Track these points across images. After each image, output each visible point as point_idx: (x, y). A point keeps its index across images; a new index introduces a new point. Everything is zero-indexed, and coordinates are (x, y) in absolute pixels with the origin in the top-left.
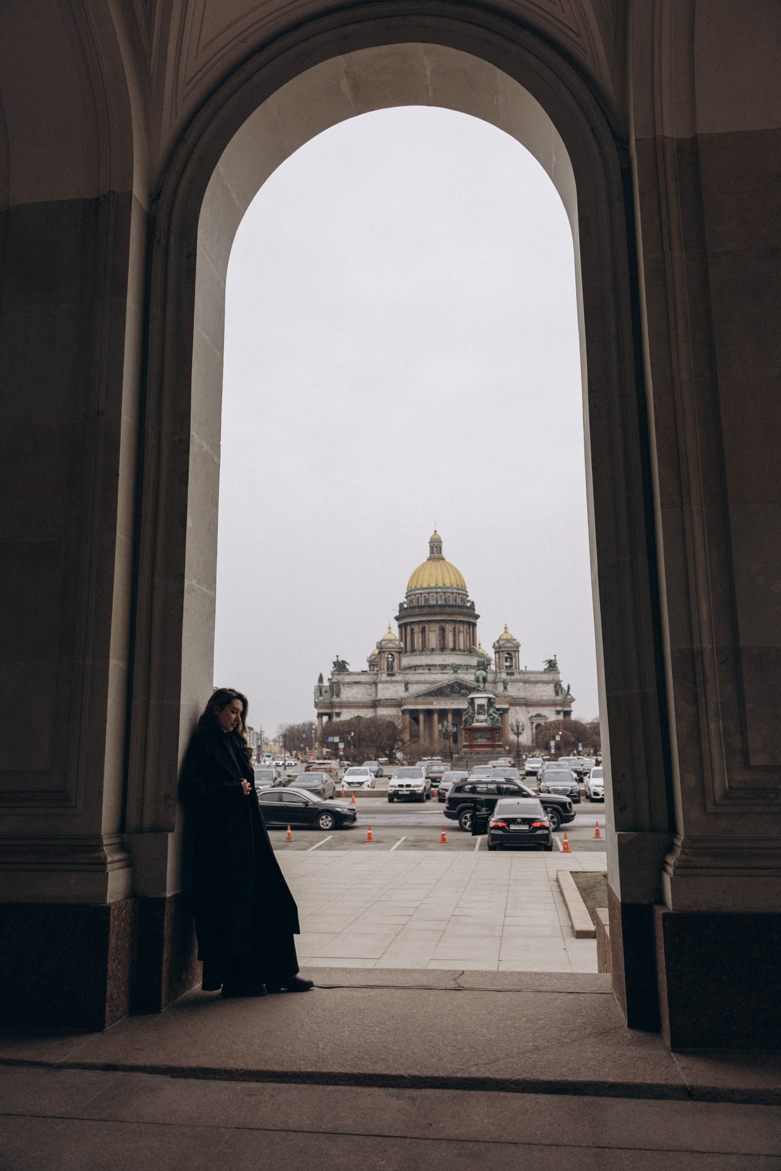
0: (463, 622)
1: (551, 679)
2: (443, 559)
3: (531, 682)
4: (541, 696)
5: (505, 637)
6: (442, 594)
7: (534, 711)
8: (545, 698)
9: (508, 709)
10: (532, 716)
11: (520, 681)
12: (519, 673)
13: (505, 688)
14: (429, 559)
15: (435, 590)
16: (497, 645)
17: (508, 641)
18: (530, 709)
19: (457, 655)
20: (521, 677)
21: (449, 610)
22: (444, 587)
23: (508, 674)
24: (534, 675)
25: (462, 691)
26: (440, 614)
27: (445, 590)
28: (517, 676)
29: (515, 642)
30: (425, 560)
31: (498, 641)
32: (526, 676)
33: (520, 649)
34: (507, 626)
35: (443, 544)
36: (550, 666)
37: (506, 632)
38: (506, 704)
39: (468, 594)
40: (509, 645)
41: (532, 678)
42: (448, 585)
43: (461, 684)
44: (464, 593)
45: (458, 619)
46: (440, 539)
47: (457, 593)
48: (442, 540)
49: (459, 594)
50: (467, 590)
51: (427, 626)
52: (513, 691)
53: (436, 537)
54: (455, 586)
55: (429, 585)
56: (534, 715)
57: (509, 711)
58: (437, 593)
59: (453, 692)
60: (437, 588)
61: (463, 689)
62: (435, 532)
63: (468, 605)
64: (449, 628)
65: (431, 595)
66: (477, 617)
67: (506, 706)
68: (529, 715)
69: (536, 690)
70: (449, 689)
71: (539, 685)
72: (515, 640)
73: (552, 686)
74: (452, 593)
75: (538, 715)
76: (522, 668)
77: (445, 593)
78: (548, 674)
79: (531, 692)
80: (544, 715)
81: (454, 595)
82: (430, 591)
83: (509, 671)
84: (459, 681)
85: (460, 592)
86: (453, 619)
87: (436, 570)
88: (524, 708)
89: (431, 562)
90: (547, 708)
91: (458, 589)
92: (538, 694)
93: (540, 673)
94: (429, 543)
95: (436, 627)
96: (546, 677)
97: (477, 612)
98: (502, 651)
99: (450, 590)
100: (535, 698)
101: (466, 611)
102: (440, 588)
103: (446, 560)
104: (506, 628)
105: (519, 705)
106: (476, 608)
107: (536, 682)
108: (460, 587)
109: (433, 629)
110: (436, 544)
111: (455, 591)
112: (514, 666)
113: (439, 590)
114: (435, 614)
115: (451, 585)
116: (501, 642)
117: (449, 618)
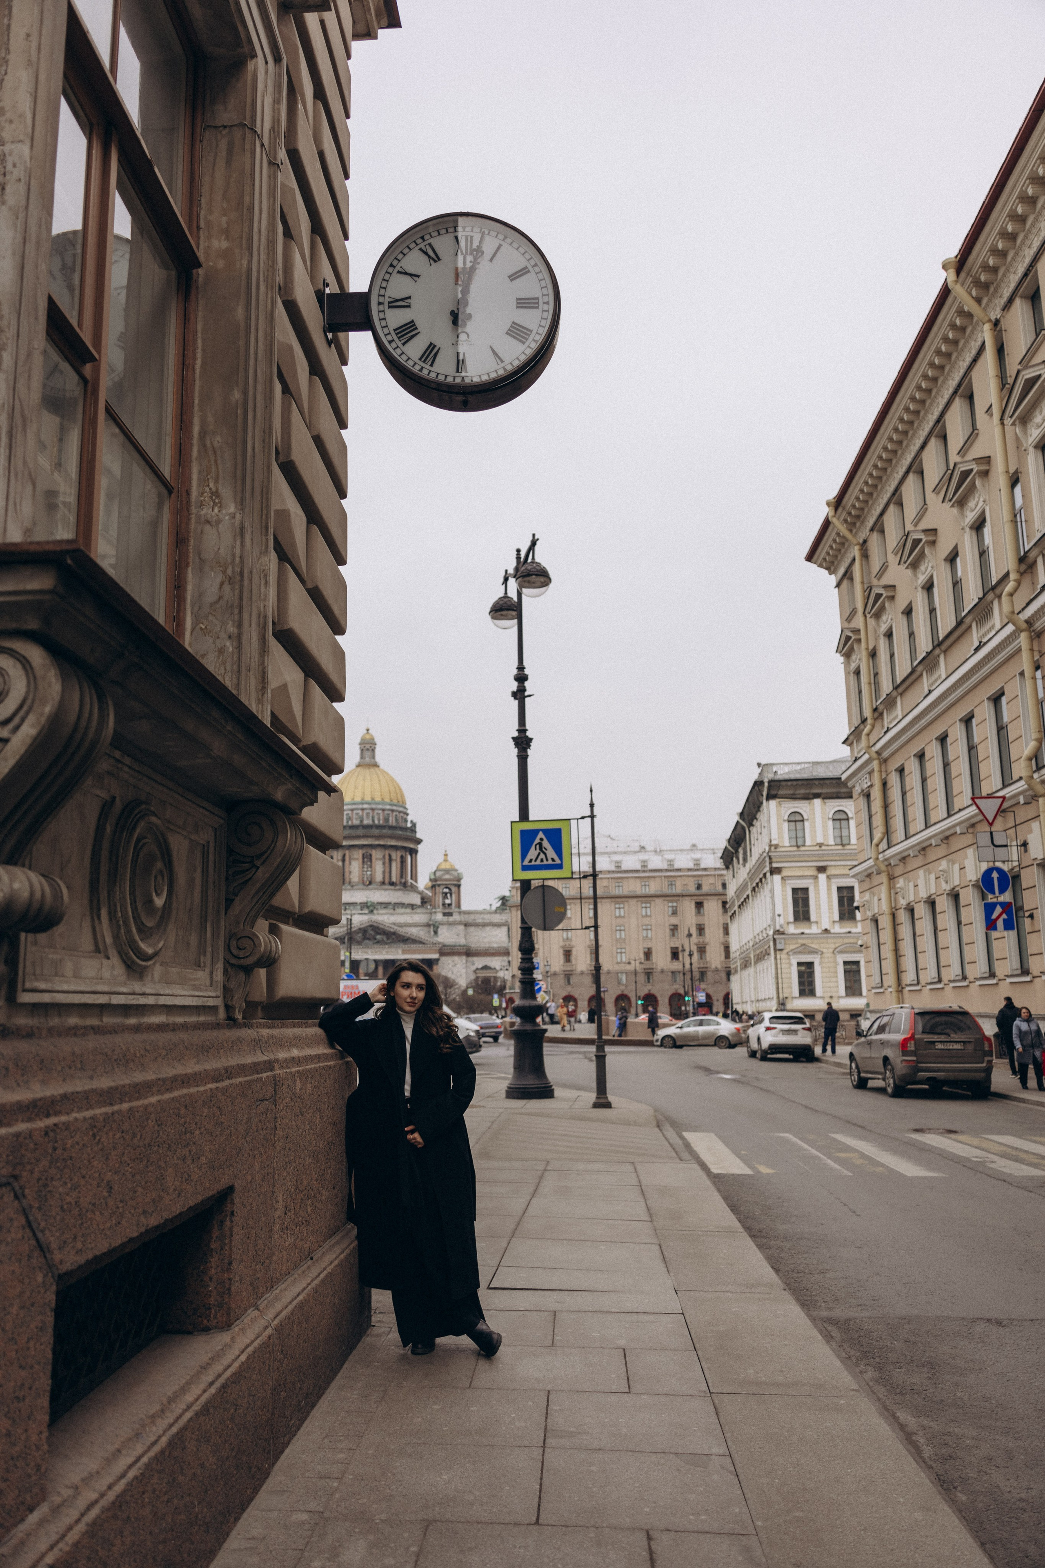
0: (396, 848)
1: (504, 921)
2: (376, 765)
3: (477, 925)
4: (489, 943)
5: (443, 867)
6: (370, 812)
7: (479, 962)
8: (495, 945)
9: (437, 960)
10: (477, 969)
11: (460, 923)
12: (460, 913)
13: (436, 933)
14: (358, 766)
15: (360, 806)
16: (433, 877)
17: (447, 871)
18: (475, 959)
19: (386, 890)
20: (463, 918)
21: (376, 832)
22: (373, 801)
23: (445, 914)
24: (482, 916)
25: (378, 937)
26: (365, 837)
27: (374, 806)
28: (456, 917)
29: (455, 873)
30: (354, 767)
31: (435, 873)
32: (472, 917)
33: (462, 882)
34: (448, 852)
35: (377, 747)
36: (503, 904)
37: (446, 861)
38: (435, 953)
39: (408, 812)
40: (447, 877)
41: (479, 919)
42: (378, 799)
43: (378, 928)
44: (401, 809)
45: (389, 843)
46: (373, 739)
47: (389, 810)
48: (376, 740)
49: (393, 811)
50: (407, 806)
51: (347, 852)
52: (447, 936)
53: (368, 737)
54: (387, 800)
55: (353, 799)
56: (480, 966)
57: (440, 962)
58: (363, 809)
59: (365, 938)
60: (362, 804)
61: (380, 934)
62: (368, 730)
63: (409, 825)
64: (376, 854)
65: (355, 812)
66: (419, 841)
67: (435, 956)
68: (474, 968)
69: (484, 935)
70: (360, 935)
71: (488, 928)
72: (456, 870)
73: (505, 929)
74: (383, 810)
75: (486, 968)
76: (464, 907)
77: (373, 810)
78: (500, 914)
79: (477, 938)
80: (493, 967)
81: (386, 812)
82: (354, 807)
83: (447, 911)
84: (375, 924)
85: (395, 808)
86: (382, 843)
87: (364, 780)
88: (464, 958)
89: (359, 769)
90: (496, 958)
91: (391, 805)
92: (486, 940)
93: (490, 913)
94: (360, 744)
95: (358, 854)
96: (497, 918)
97: (419, 835)
98: (439, 885)
99: (380, 807)
100: (483, 945)
101: (400, 832)
102: (367, 803)
103: (381, 767)
104: (446, 855)
105: (459, 954)
106: (418, 829)
107: (484, 925)
108: (395, 802)
109: (356, 856)
110: (368, 746)
111: (388, 807)
112: (453, 905)
113: (365, 806)
114: (358, 837)
115: (383, 799)
116: (438, 874)
117: (377, 843)
